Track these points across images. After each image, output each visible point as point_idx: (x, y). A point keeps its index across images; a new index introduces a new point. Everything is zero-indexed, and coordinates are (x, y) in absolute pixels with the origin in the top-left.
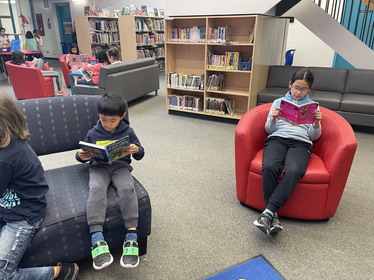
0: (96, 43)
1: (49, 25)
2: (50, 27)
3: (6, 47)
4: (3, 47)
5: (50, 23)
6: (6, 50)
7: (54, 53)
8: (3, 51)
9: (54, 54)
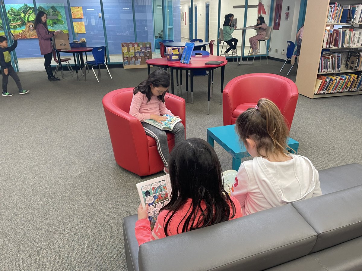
0: (335, 46)
1: (287, 14)
2: (287, 18)
3: (178, 53)
4: (173, 53)
5: (289, 13)
6: (177, 57)
7: (283, 53)
8: (173, 58)
9: (282, 55)
